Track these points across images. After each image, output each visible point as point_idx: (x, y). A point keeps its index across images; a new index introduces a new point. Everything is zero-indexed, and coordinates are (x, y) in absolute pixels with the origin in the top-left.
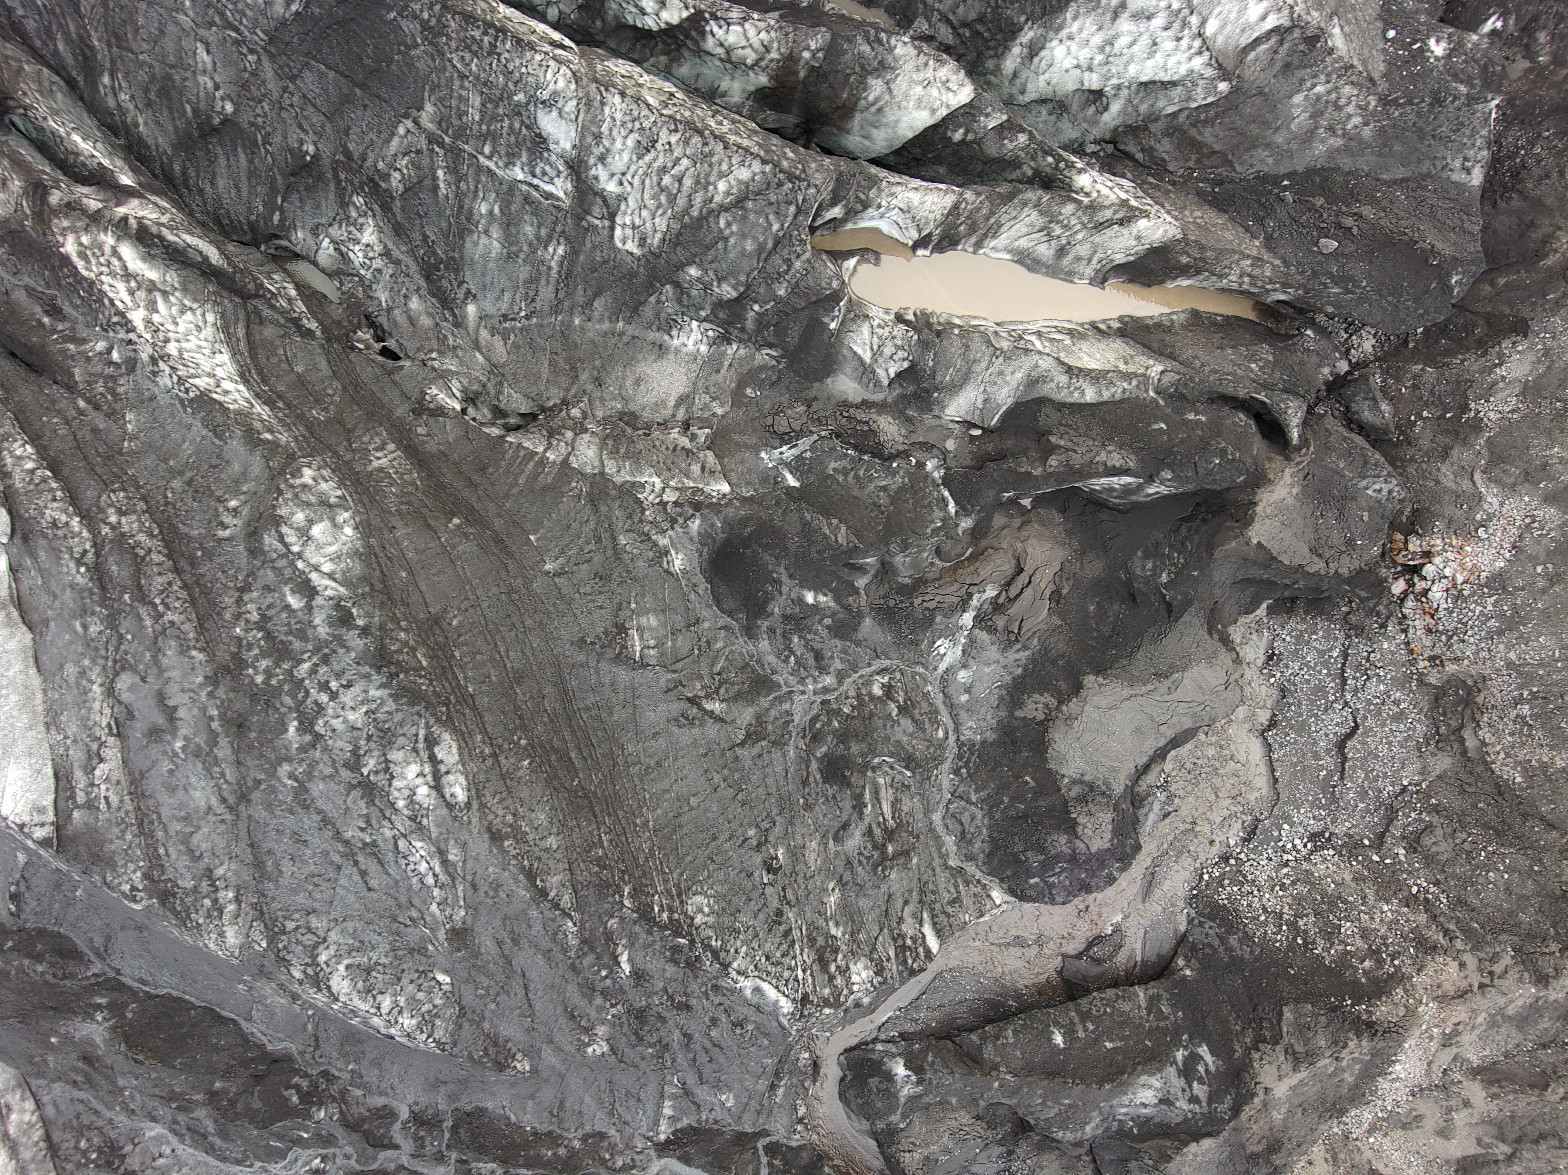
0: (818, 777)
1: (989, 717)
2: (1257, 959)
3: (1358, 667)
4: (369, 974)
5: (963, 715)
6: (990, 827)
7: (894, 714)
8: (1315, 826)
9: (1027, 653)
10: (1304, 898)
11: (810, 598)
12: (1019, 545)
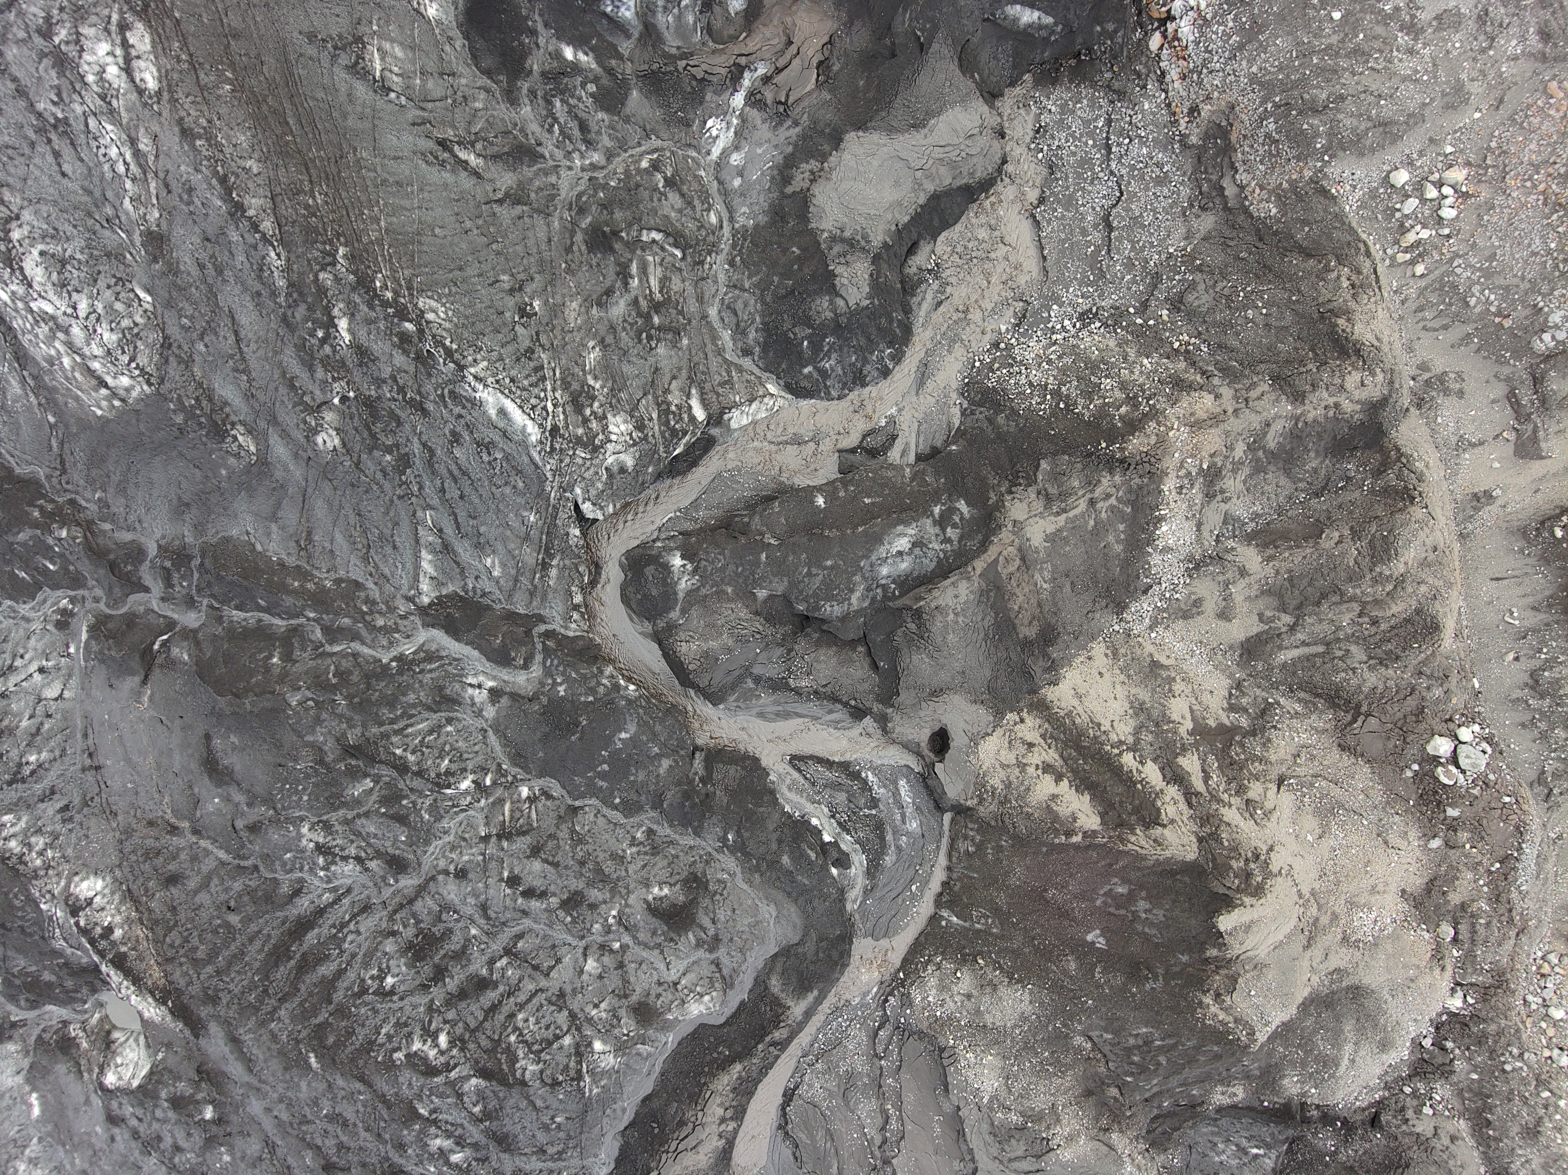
0: (583, 248)
1: (762, 200)
2: (1021, 430)
3: (1121, 133)
4: (63, 266)
5: (737, 201)
6: (763, 316)
7: (661, 185)
8: (1084, 304)
9: (798, 130)
10: (1069, 369)
11: (569, 53)
12: (789, 20)
